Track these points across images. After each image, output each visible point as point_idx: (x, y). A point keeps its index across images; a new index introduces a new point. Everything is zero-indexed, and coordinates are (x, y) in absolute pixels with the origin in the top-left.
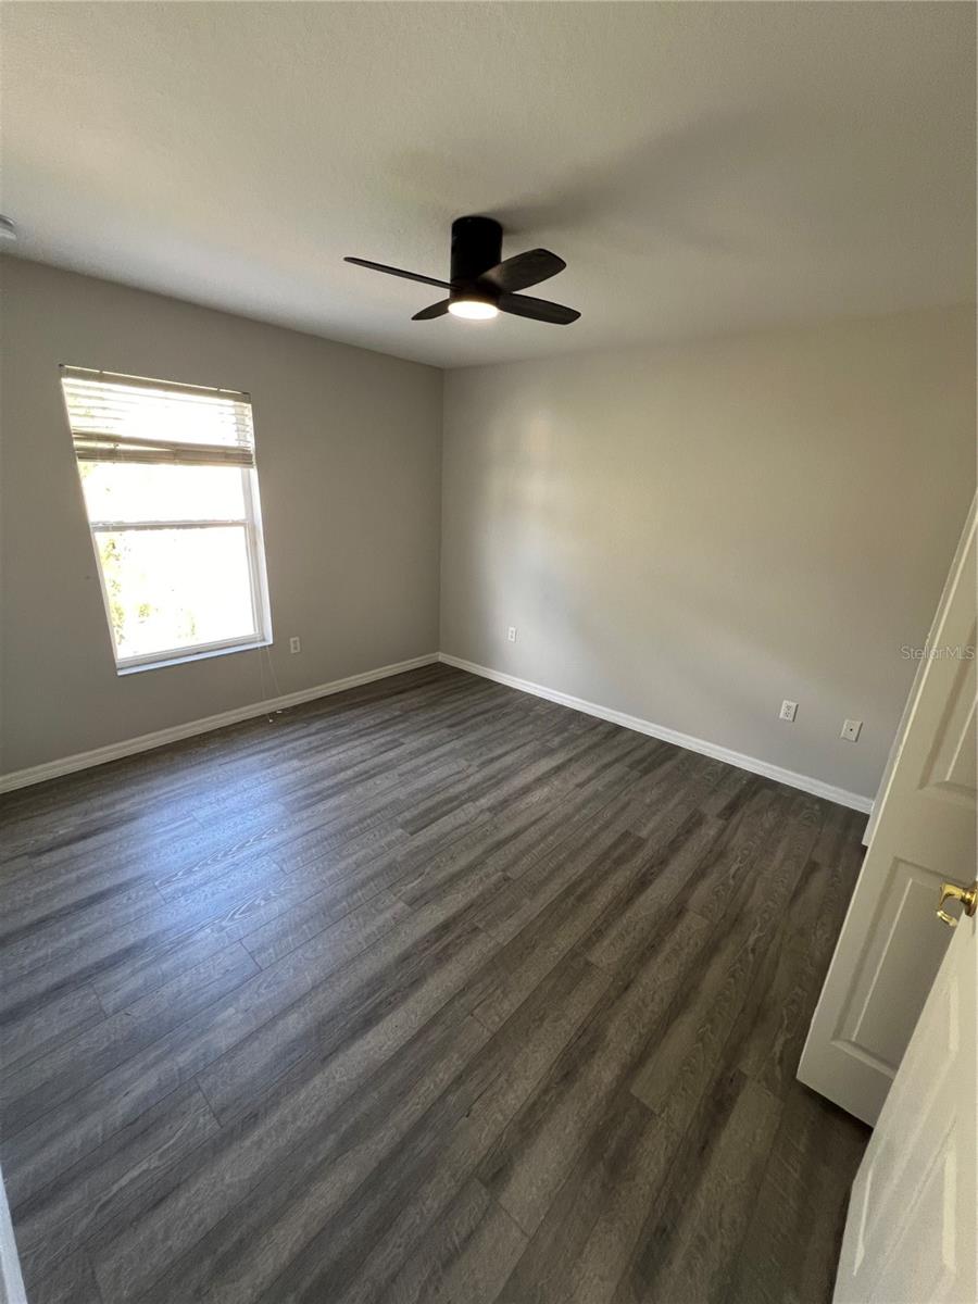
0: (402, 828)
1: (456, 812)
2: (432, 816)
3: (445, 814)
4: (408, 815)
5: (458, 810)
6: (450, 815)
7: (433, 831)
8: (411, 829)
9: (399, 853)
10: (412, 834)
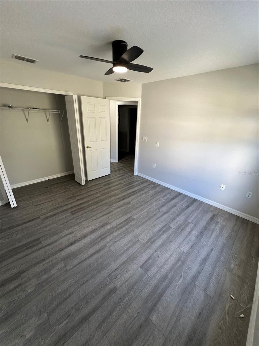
0: (134, 219)
1: (119, 223)
2: (126, 222)
3: (122, 223)
4: (133, 223)
5: (118, 224)
6: (120, 222)
7: (126, 217)
8: (132, 218)
9: (134, 212)
10: (131, 217)
